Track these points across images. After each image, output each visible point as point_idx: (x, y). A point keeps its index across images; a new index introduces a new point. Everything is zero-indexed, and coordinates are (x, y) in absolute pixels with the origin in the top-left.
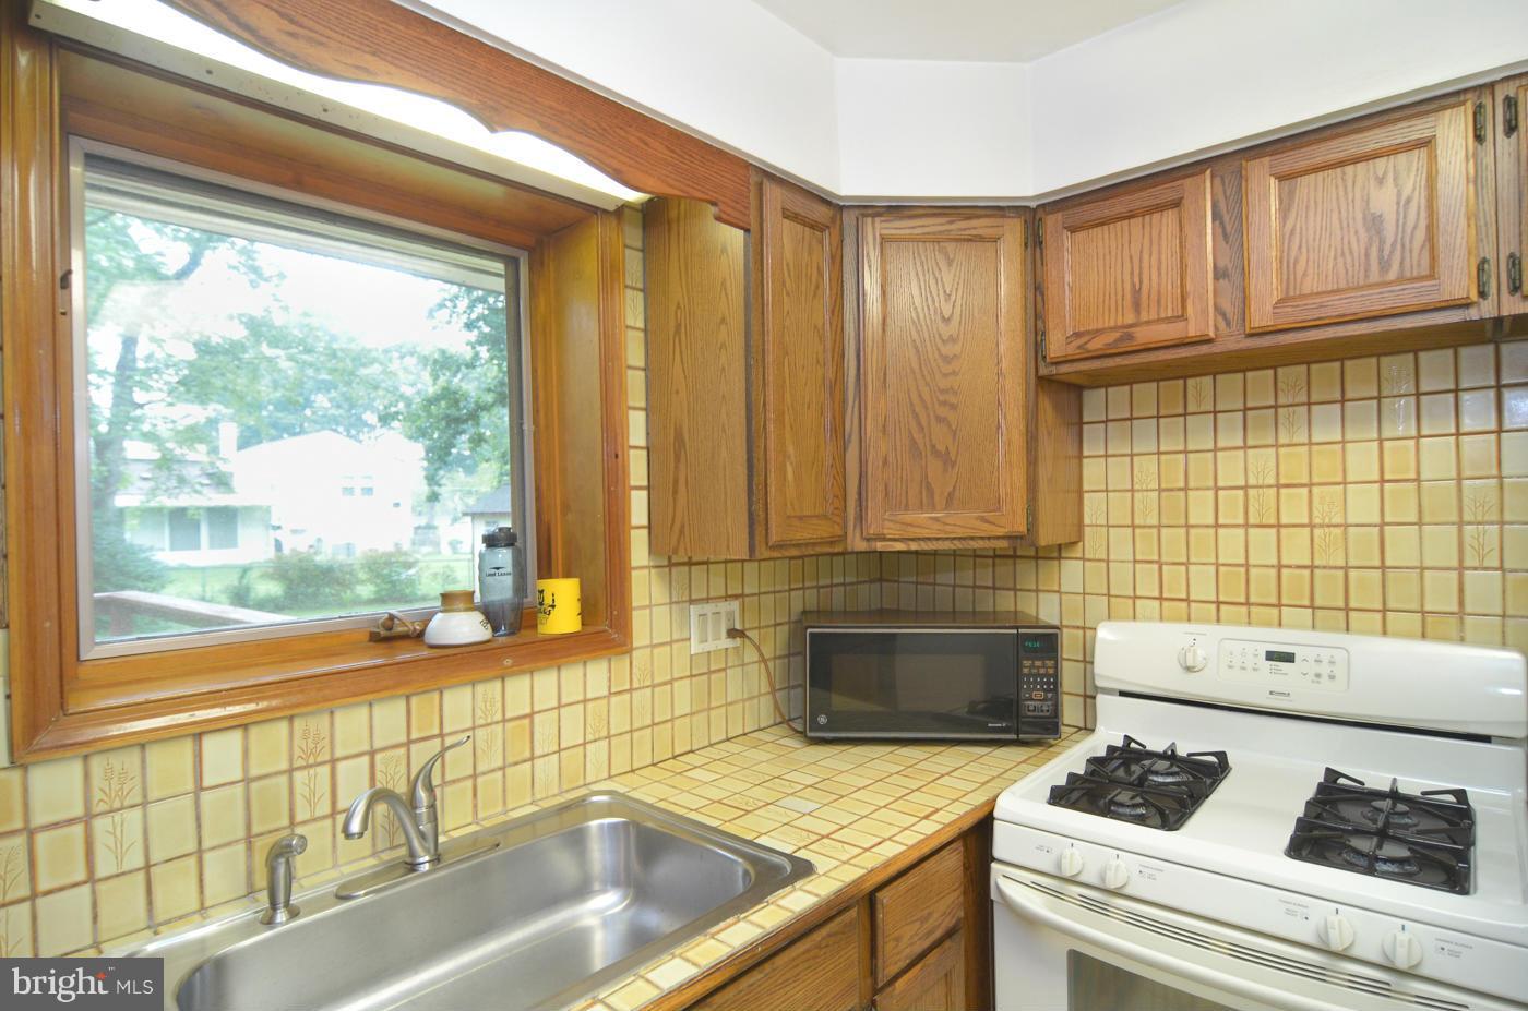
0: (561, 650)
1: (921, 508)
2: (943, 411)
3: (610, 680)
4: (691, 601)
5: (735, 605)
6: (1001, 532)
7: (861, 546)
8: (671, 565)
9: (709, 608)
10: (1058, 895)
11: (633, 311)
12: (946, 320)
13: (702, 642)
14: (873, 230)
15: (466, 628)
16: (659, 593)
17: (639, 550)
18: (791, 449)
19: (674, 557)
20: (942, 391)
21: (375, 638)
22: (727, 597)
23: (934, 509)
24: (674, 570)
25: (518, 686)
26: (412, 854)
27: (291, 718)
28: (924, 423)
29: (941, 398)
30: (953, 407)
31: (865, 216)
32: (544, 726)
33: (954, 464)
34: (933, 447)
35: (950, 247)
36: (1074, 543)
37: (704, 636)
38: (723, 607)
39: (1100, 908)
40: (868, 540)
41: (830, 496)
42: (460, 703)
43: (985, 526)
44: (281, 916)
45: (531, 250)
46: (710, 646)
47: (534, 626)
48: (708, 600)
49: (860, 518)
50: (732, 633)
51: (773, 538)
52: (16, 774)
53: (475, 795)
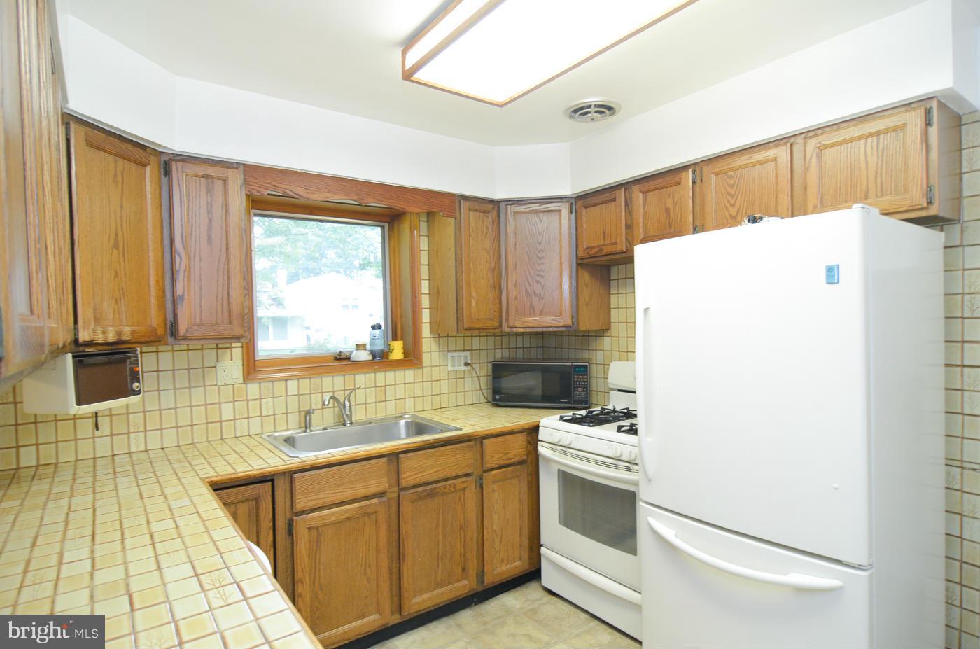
0: (397, 365)
1: (530, 316)
2: (538, 278)
3: (414, 377)
4: (448, 351)
5: (468, 353)
6: (561, 324)
7: (508, 330)
8: (439, 337)
9: (456, 354)
10: (555, 450)
11: (424, 244)
12: (540, 243)
13: (452, 366)
14: (511, 209)
15: (364, 356)
16: (434, 347)
17: (426, 331)
18: (474, 294)
19: (440, 334)
20: (538, 271)
21: (336, 359)
22: (464, 350)
23: (535, 316)
24: (441, 339)
25: (380, 376)
26: (344, 421)
27: (310, 378)
28: (531, 283)
29: (538, 273)
30: (543, 277)
31: (507, 205)
32: (390, 390)
33: (543, 298)
34: (535, 292)
35: (541, 215)
36: (608, 330)
37: (455, 364)
38: (463, 354)
39: (565, 453)
40: (510, 328)
41: (493, 312)
42: (361, 379)
43: (555, 322)
44: (308, 430)
45: (389, 223)
46: (457, 368)
47: (388, 358)
48: (456, 351)
49: (507, 319)
50: (467, 364)
51: (465, 327)
52: (244, 385)
53: (366, 409)
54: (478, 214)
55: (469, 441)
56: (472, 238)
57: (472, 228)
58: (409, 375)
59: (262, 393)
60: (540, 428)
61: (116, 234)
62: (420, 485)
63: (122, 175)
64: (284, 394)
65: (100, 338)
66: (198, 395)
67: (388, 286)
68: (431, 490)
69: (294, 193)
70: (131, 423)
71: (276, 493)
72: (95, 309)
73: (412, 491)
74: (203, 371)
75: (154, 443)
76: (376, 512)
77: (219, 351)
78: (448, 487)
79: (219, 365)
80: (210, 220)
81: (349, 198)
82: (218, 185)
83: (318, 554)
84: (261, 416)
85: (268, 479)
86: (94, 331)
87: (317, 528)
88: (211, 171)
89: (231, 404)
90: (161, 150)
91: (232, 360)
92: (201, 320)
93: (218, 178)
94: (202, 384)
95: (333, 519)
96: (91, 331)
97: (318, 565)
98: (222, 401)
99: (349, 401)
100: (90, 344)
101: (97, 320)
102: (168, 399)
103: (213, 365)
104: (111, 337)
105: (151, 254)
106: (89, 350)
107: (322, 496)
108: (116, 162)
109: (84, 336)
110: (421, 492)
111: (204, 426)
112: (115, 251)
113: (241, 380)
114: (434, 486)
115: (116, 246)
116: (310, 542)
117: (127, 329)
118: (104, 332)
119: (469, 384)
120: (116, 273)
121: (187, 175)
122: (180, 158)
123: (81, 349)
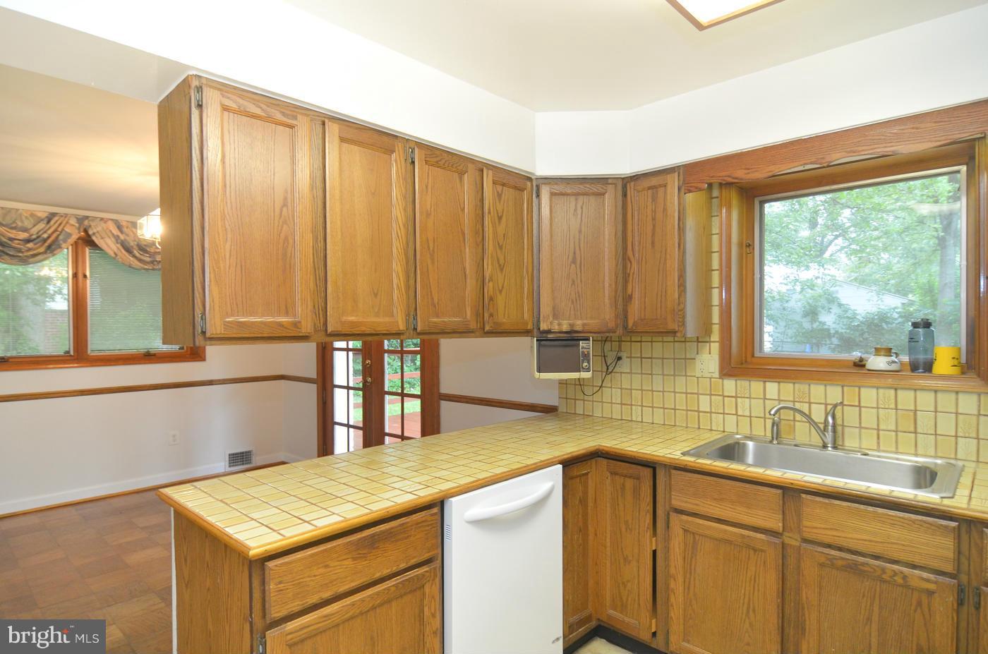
3: (979, 407)
25: (906, 397)
26: (824, 442)
27: (794, 383)
32: (925, 419)
42: (870, 395)
44: (774, 442)
45: (967, 165)
52: (721, 380)
55: (951, 518)
58: (968, 401)
59: (738, 392)
61: (575, 253)
62: (840, 549)
63: (582, 208)
64: (762, 397)
65: (556, 328)
66: (680, 383)
68: (856, 564)
71: (658, 481)
72: (554, 308)
73: (820, 549)
74: (686, 362)
76: (762, 551)
77: (699, 344)
78: (889, 573)
79: (698, 357)
80: (654, 226)
82: (661, 190)
83: (694, 560)
84: (736, 414)
86: (551, 323)
87: (693, 533)
88: (654, 181)
89: (708, 397)
90: (623, 177)
91: (710, 353)
92: (645, 315)
93: (660, 186)
94: (684, 374)
95: (708, 532)
96: (549, 323)
97: (693, 571)
98: (700, 392)
100: (549, 332)
101: (555, 316)
102: (658, 383)
103: (693, 357)
104: (565, 328)
105: (607, 264)
106: (550, 336)
107: (697, 502)
108: (576, 199)
109: (543, 326)
110: (836, 558)
111: (685, 412)
112: (573, 266)
113: (717, 375)
114: (861, 559)
115: (574, 262)
116: (685, 544)
117: (579, 322)
118: (559, 324)
120: (573, 281)
121: (638, 192)
122: (635, 178)
123: (544, 335)
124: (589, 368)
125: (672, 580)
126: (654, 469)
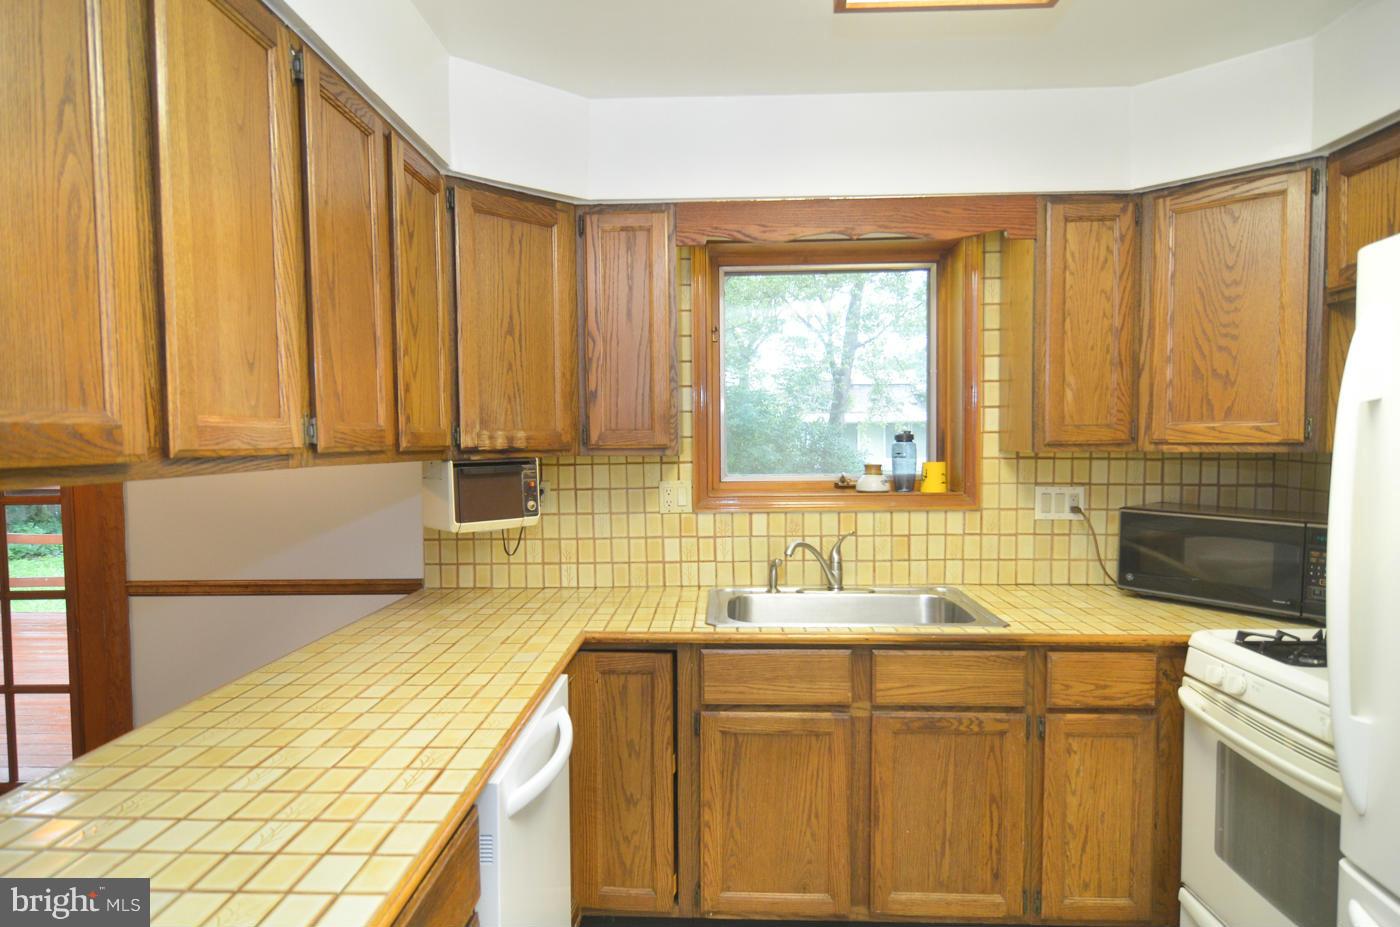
0: (933, 501)
1: (1201, 419)
2: (1223, 342)
3: (964, 525)
4: (1037, 484)
5: (1080, 491)
6: (1276, 439)
7: (1150, 448)
8: (1018, 457)
9: (1053, 490)
10: (1212, 701)
11: (992, 292)
12: (1230, 268)
13: (1043, 512)
14: (1164, 207)
15: (874, 483)
16: (1007, 474)
17: (990, 446)
18: (1070, 379)
19: (1014, 456)
20: (1225, 326)
21: (837, 486)
22: (1072, 484)
23: (1213, 419)
24: (1021, 461)
25: (901, 519)
27: (786, 513)
28: (1207, 353)
29: (1224, 331)
30: (1235, 338)
31: (1159, 198)
32: (917, 544)
33: (1233, 384)
34: (1214, 371)
35: (1236, 207)
37: (1052, 507)
38: (1068, 491)
39: (1231, 710)
40: (1156, 444)
41: (1114, 411)
42: (866, 521)
43: (1259, 434)
44: (774, 590)
45: (938, 263)
46: (1053, 516)
47: (919, 490)
48: (1053, 484)
49: (1148, 427)
50: (1075, 510)
51: (1048, 440)
52: (694, 516)
53: (874, 571)
54: (1086, 225)
55: (1019, 648)
56: (1072, 274)
57: (1073, 255)
58: (955, 520)
59: (718, 530)
60: (1190, 649)
61: (511, 317)
62: (913, 708)
63: (520, 242)
64: (748, 534)
65: (486, 444)
66: (637, 521)
67: (934, 370)
68: (932, 721)
69: (745, 235)
70: (563, 551)
71: (679, 671)
72: (482, 409)
73: (894, 714)
74: (644, 492)
75: (587, 581)
76: (829, 734)
77: (664, 466)
78: (966, 722)
79: (663, 485)
80: (631, 288)
81: (829, 230)
82: (641, 237)
83: (736, 773)
84: (715, 561)
85: (670, 649)
86: (479, 435)
87: (735, 734)
88: (631, 220)
89: (678, 540)
90: (576, 203)
91: (679, 479)
92: (617, 423)
93: (641, 228)
94: (642, 510)
95: (759, 728)
96: (474, 435)
97: (735, 788)
98: (666, 534)
99: (839, 552)
100: (474, 450)
101: (484, 424)
102: (603, 525)
103: (655, 485)
104: (500, 443)
105: (557, 339)
106: (475, 458)
107: (741, 689)
108: (512, 227)
109: (466, 441)
110: (913, 720)
111: (644, 566)
112: (509, 338)
113: (689, 509)
114: (938, 715)
115: (510, 332)
116: (724, 752)
117: (521, 434)
118: (491, 438)
119: (1080, 546)
120: (510, 365)
121: (604, 231)
122: (597, 209)
123: (465, 456)
124: (537, 510)
125: (706, 809)
126: (674, 654)
